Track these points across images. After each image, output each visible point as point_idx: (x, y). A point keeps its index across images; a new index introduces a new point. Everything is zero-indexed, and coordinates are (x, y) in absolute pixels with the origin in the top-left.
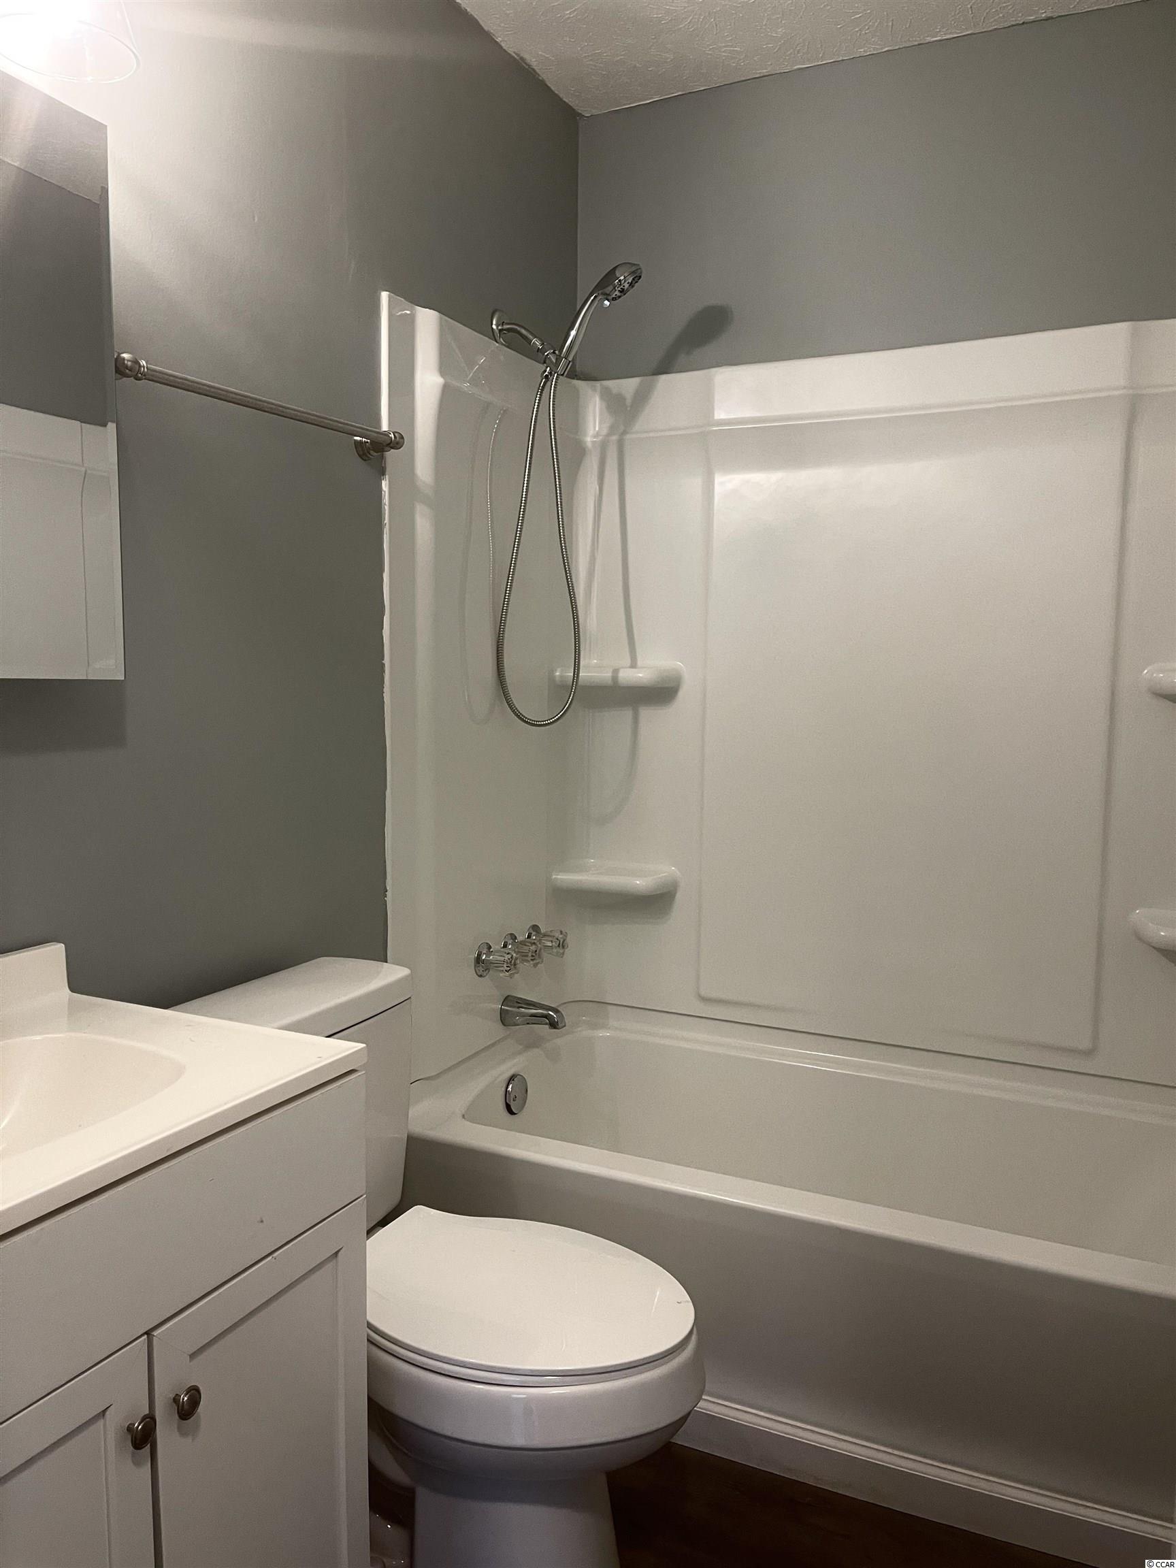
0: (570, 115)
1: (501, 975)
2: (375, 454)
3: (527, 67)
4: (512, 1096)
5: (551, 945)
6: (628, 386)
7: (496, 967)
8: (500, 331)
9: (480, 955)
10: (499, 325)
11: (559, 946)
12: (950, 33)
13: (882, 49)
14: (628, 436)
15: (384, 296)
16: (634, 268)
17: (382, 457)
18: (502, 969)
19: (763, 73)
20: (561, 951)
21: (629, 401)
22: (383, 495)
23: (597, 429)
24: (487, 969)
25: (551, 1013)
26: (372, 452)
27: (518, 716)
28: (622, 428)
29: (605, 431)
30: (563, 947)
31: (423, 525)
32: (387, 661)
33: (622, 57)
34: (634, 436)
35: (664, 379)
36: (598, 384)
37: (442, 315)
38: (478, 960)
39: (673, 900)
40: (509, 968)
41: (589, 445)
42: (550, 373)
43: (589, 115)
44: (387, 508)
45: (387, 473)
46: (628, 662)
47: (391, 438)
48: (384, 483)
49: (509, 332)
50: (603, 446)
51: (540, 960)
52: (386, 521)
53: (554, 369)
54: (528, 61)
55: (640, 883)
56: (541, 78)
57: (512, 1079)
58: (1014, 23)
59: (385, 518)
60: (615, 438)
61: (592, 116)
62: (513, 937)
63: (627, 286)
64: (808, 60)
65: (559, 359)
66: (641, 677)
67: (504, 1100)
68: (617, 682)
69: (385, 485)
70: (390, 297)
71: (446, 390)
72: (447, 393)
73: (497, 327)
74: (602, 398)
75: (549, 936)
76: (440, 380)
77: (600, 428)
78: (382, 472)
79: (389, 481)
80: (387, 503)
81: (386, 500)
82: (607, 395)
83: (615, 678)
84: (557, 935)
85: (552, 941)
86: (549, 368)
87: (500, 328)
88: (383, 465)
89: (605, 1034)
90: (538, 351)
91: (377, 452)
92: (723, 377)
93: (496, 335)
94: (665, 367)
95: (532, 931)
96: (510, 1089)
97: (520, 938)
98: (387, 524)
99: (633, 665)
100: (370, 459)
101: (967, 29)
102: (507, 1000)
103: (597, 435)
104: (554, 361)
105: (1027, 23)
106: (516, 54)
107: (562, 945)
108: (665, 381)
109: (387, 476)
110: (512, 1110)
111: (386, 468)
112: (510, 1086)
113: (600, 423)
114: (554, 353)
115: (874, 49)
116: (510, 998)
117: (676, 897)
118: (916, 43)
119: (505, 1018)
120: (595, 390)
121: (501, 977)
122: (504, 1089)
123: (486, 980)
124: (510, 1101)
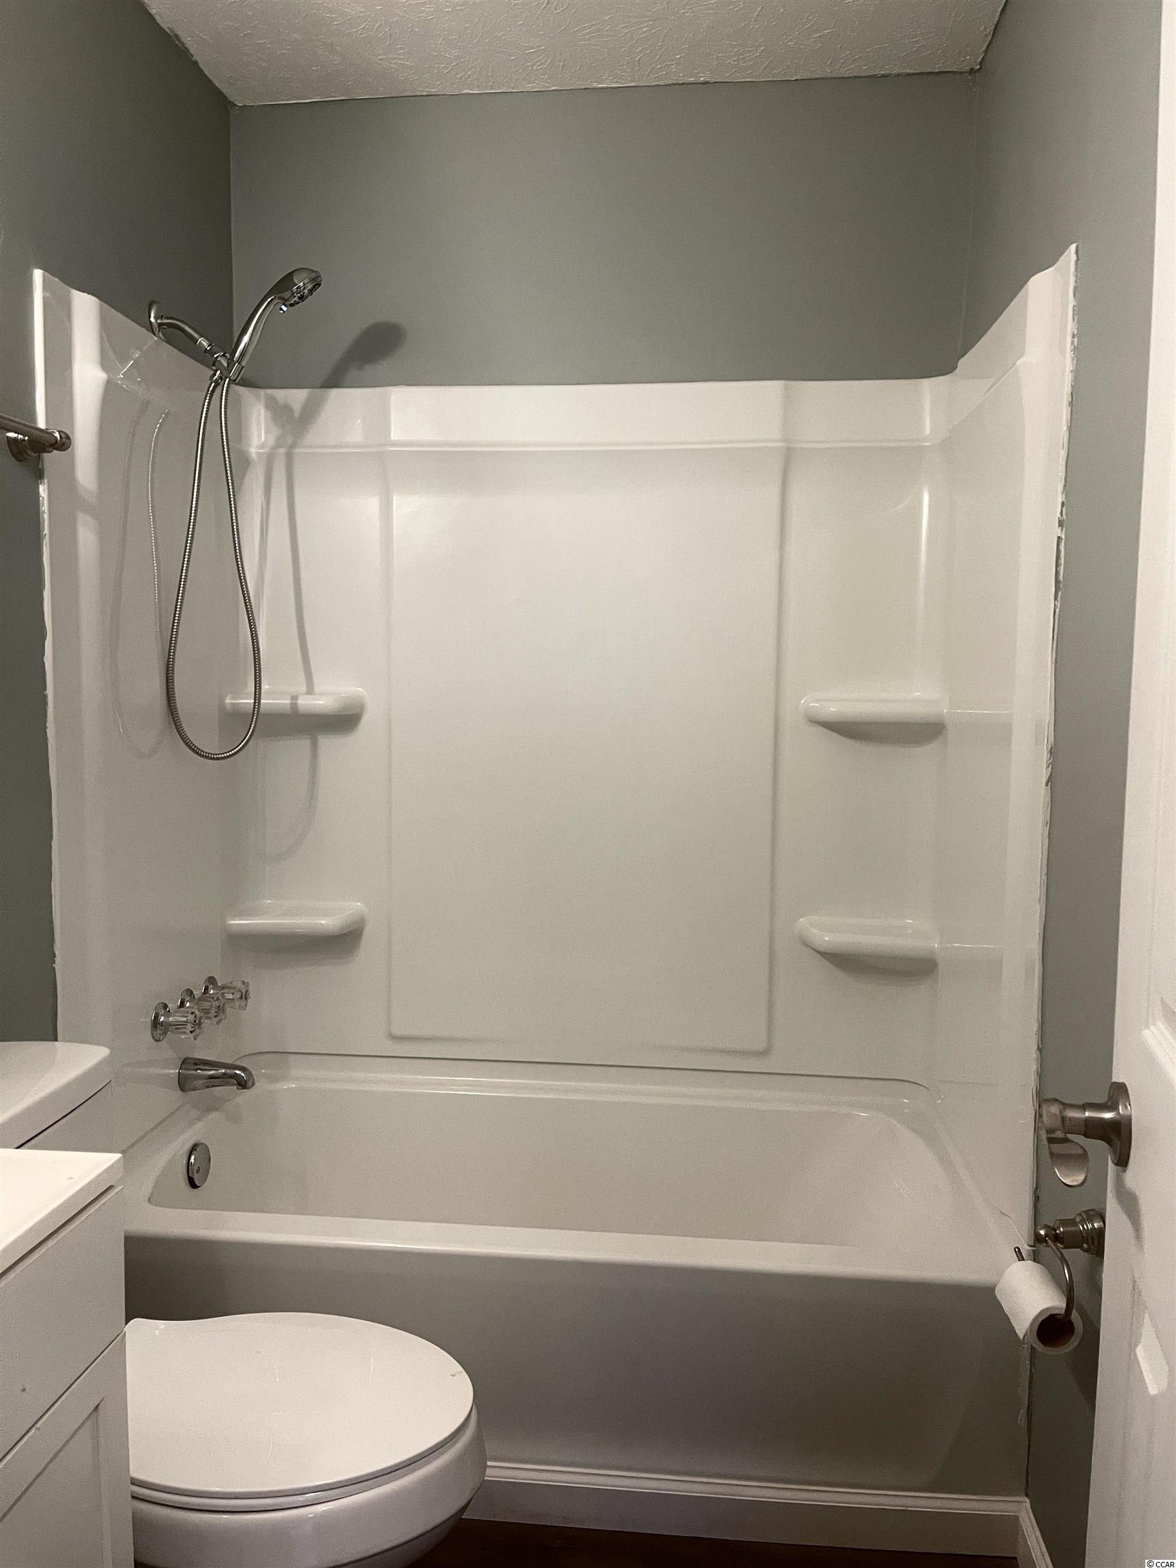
0: (222, 102)
1: (183, 1037)
2: (32, 454)
3: (180, 45)
4: (195, 1168)
5: (231, 997)
6: (296, 397)
7: (177, 1029)
8: (160, 325)
9: (158, 1016)
10: (158, 318)
11: (241, 998)
12: (617, 82)
13: (551, 87)
14: (297, 450)
15: (38, 274)
16: (314, 275)
17: (39, 458)
18: (184, 1030)
19: (431, 92)
20: (243, 1004)
21: (297, 415)
22: (41, 502)
23: (263, 439)
24: (165, 1033)
25: (238, 1072)
26: (29, 452)
27: (193, 750)
28: (290, 442)
29: (271, 442)
30: (246, 999)
31: (87, 536)
32: (50, 691)
33: (286, 52)
34: (303, 450)
35: (334, 393)
36: (262, 392)
37: (103, 303)
38: (156, 1023)
39: (360, 939)
40: (193, 1029)
41: (254, 456)
42: (221, 378)
43: (241, 105)
44: (46, 516)
45: (45, 476)
46: (304, 689)
47: (56, 438)
48: (41, 488)
49: (169, 327)
50: (270, 459)
51: (223, 1017)
52: (46, 531)
53: (225, 373)
54: (183, 40)
55: (327, 922)
56: (193, 59)
57: (193, 1149)
58: (674, 82)
59: (44, 527)
60: (282, 450)
61: (244, 106)
62: (190, 992)
63: (306, 291)
64: (478, 87)
65: (231, 362)
66: (321, 704)
67: (187, 1175)
68: (297, 708)
69: (43, 490)
70: (44, 276)
71: (110, 387)
72: (110, 389)
73: (156, 321)
74: (267, 407)
75: (228, 988)
76: (102, 376)
77: (266, 437)
78: (39, 475)
79: (48, 484)
80: (46, 511)
81: (45, 507)
82: (272, 405)
83: (294, 706)
84: (239, 985)
85: (233, 994)
86: (219, 372)
87: (159, 321)
88: (40, 467)
89: (291, 1086)
90: (205, 352)
91: (36, 453)
92: (399, 396)
93: (154, 329)
94: (335, 381)
95: (207, 984)
96: (192, 1160)
97: (198, 993)
98: (47, 537)
99: (310, 691)
100: (26, 460)
101: (631, 81)
102: (186, 1063)
103: (262, 447)
104: (226, 366)
105: (686, 84)
106: (171, 30)
107: (245, 996)
108: (335, 395)
109: (46, 481)
110: (194, 1182)
111: (43, 472)
112: (193, 1157)
113: (266, 432)
114: (224, 355)
115: (543, 86)
116: (188, 1061)
117: (364, 934)
118: (583, 87)
119: (183, 1084)
120: (258, 398)
121: (183, 1039)
122: (185, 1162)
123: (164, 1043)
124: (193, 1174)
